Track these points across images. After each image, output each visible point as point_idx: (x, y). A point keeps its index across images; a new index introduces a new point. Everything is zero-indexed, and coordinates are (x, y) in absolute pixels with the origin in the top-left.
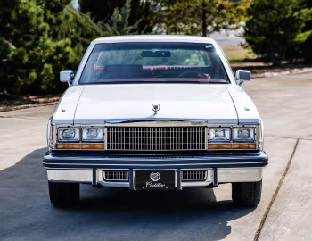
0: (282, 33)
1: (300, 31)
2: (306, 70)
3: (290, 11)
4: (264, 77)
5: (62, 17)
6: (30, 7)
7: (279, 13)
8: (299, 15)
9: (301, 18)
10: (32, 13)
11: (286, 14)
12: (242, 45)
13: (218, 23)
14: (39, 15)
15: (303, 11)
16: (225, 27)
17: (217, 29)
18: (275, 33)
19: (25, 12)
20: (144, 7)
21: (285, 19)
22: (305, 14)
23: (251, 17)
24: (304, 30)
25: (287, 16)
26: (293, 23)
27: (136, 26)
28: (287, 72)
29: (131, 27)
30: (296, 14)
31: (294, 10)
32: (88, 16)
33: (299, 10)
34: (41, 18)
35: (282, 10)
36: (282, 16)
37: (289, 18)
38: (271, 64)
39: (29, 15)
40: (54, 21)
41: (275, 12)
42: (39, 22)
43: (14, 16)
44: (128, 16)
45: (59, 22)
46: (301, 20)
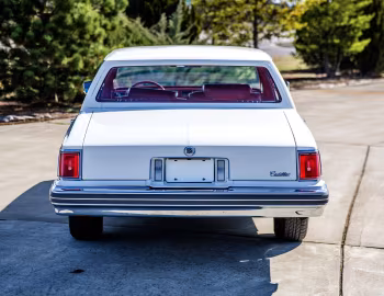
0: (337, 41)
1: (357, 39)
2: (363, 81)
3: (346, 18)
4: (319, 88)
5: (117, 22)
6: (87, 12)
7: (335, 20)
8: (356, 22)
9: (358, 25)
10: (89, 18)
11: (342, 21)
12: (293, 54)
13: (269, 31)
14: (95, 20)
15: (360, 18)
16: (277, 35)
17: (268, 37)
18: (330, 41)
19: (81, 16)
20: (189, 12)
21: (340, 27)
22: (362, 22)
23: (306, 24)
24: (360, 39)
25: (342, 24)
26: (349, 31)
27: (187, 32)
28: (344, 84)
29: (182, 34)
30: (353, 21)
31: (351, 17)
32: (138, 20)
33: (356, 17)
34: (97, 23)
35: (337, 17)
36: (338, 24)
37: (345, 26)
38: (325, 75)
39: (85, 20)
40: (109, 27)
41: (330, 19)
42: (95, 28)
43: (69, 20)
44: (180, 21)
45: (113, 28)
46: (358, 28)
